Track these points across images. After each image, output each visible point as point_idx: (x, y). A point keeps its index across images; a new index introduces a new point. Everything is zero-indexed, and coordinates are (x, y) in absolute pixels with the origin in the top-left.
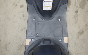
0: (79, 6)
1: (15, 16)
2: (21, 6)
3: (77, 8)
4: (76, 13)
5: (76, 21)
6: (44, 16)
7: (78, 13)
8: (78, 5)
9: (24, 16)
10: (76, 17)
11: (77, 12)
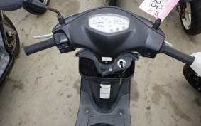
0: (151, 101)
1: (57, 109)
2: (69, 96)
3: (149, 104)
4: (147, 110)
5: (148, 123)
6: (100, 108)
7: (151, 110)
8: (150, 98)
9: (70, 110)
10: (148, 115)
11: (149, 108)
